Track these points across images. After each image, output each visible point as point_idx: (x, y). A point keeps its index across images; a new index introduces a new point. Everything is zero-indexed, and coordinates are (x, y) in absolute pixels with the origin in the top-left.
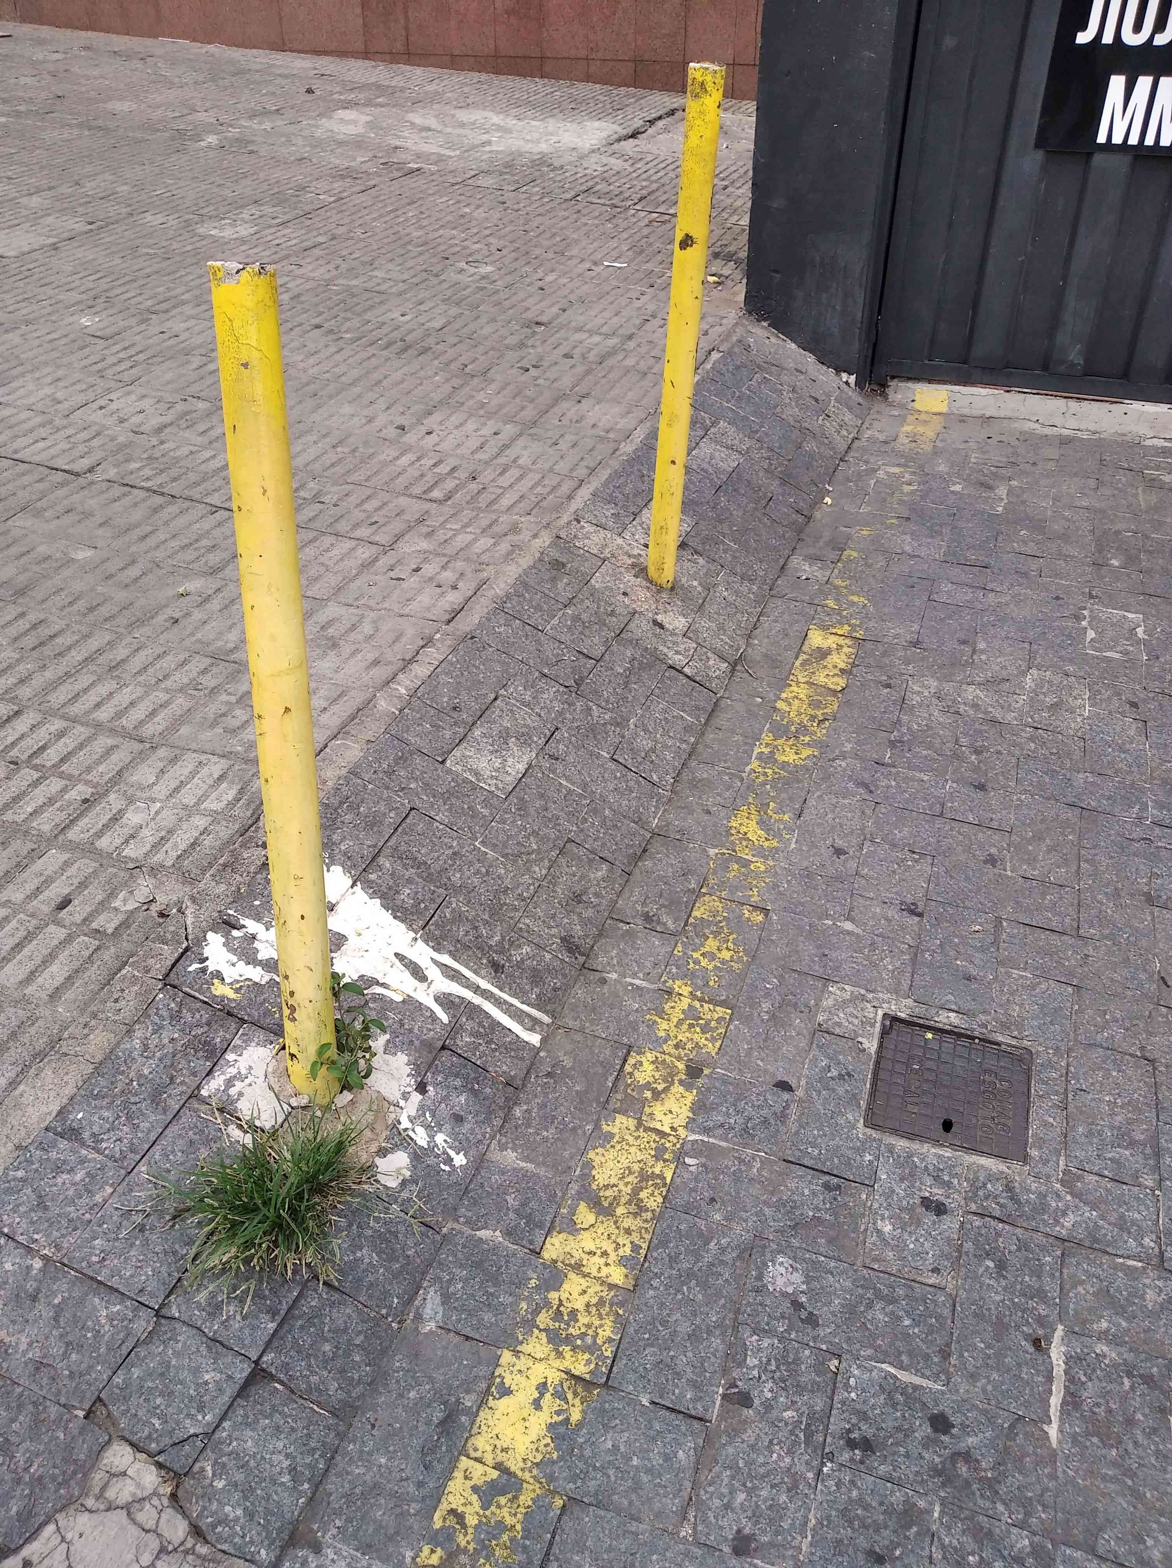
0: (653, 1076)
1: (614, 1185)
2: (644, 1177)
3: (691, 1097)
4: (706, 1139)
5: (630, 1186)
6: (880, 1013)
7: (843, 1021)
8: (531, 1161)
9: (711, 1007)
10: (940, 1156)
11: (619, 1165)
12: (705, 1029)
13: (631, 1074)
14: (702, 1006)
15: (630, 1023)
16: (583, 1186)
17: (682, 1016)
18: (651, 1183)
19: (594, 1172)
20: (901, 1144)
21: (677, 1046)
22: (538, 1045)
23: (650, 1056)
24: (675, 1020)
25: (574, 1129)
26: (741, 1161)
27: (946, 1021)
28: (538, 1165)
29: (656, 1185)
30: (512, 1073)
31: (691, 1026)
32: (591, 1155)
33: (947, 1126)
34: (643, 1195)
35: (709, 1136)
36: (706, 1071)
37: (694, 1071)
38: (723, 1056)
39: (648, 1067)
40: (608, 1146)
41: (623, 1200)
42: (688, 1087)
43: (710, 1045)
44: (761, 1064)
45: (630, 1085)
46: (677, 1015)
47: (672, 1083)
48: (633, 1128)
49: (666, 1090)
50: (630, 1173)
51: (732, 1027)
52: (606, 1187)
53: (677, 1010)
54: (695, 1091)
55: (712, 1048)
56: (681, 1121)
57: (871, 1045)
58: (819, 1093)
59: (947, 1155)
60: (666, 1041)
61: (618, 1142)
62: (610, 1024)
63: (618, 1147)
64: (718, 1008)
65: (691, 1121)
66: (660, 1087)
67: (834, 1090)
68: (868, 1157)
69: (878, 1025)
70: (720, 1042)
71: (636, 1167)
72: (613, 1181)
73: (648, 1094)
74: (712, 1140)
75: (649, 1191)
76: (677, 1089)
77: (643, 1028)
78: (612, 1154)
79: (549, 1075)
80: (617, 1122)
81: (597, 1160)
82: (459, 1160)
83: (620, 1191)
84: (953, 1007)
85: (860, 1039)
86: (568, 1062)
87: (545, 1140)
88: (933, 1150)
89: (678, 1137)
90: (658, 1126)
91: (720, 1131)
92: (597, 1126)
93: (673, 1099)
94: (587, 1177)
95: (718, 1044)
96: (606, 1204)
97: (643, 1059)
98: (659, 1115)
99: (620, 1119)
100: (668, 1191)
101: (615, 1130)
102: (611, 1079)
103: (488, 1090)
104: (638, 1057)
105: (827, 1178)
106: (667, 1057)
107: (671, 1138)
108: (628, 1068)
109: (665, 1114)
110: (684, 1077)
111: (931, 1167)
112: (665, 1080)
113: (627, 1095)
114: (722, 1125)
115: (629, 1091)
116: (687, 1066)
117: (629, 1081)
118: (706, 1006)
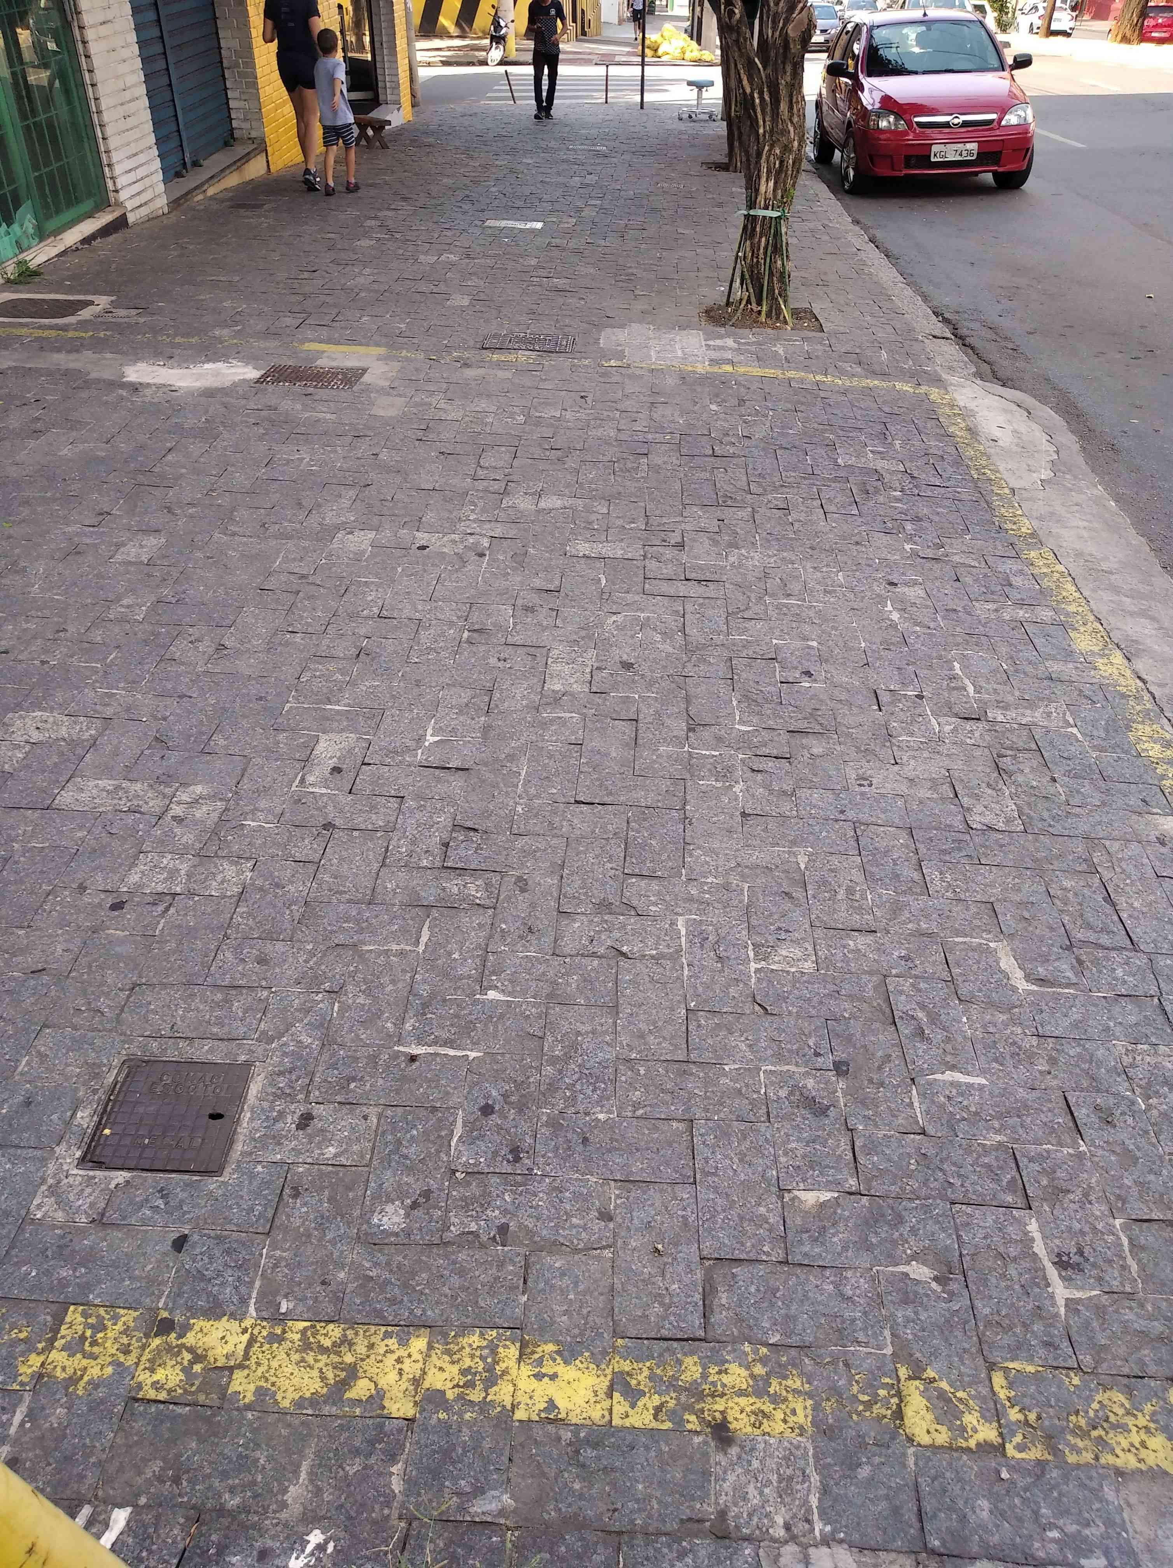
0: (173, 1366)
1: (321, 1370)
2: (306, 1346)
3: (199, 1323)
4: (253, 1300)
5: (319, 1357)
6: (75, 1172)
7: (88, 1200)
8: (299, 1466)
9: (63, 1327)
10: (252, 1119)
11: (296, 1372)
12: (100, 1327)
13: (169, 1391)
14: (63, 1337)
15: (91, 1409)
16: (325, 1402)
17: (79, 1356)
18: (312, 1340)
19: (308, 1395)
20: (239, 1147)
21: (126, 1352)
22: (129, 1510)
23: (144, 1377)
24: (85, 1362)
25: (254, 1431)
26: (276, 1266)
27: (88, 1120)
28: (303, 1457)
29: (314, 1335)
30: (182, 1521)
31: (94, 1343)
32: (286, 1404)
33: (216, 1117)
34: (327, 1343)
35: (250, 1298)
36: (165, 1314)
37: (165, 1327)
38: (140, 1303)
39: (160, 1375)
40: (273, 1389)
41: (335, 1359)
42: (186, 1328)
43: (123, 1319)
44: (149, 1267)
45: (185, 1390)
46: (79, 1362)
47: (183, 1345)
48: (246, 1372)
49: (190, 1350)
50: (303, 1360)
51: (96, 1302)
52: (323, 1378)
53: (67, 1363)
54: (192, 1321)
55: (128, 1317)
56: (234, 1326)
57: (120, 1177)
58: (185, 1213)
59: (248, 1115)
60: (120, 1364)
61: (267, 1380)
62: (92, 1433)
63: (274, 1379)
64: (68, 1319)
65: (233, 1316)
66: (187, 1356)
67: (182, 1202)
68: (259, 1168)
69: (91, 1173)
70: (118, 1310)
71: (296, 1357)
72: (315, 1373)
73: (197, 1368)
74: (254, 1295)
75: (321, 1339)
76: (190, 1339)
77: (101, 1393)
78: (283, 1383)
79: (176, 1480)
80: (240, 1389)
81: (292, 1395)
82: (315, 1538)
83: (327, 1365)
84: (69, 1114)
85: (112, 1186)
86: (156, 1466)
87: (269, 1459)
88: (245, 1125)
89: (253, 1326)
90: (242, 1347)
91: (243, 1290)
92: (248, 1407)
93: (205, 1339)
94: (314, 1401)
95: (122, 1312)
96: (343, 1374)
97: (149, 1382)
98: (229, 1348)
99: (234, 1387)
100: (320, 1321)
101: (252, 1387)
102: (179, 1410)
103: (214, 1537)
104: (146, 1388)
105: (285, 1197)
106: (144, 1358)
107: (256, 1332)
108: (162, 1396)
109: (226, 1343)
110: (173, 1335)
111: (265, 1124)
112: (179, 1353)
113: (199, 1390)
114: (236, 1288)
115: (194, 1389)
116: (156, 1335)
117: (180, 1391)
118: (63, 1332)
